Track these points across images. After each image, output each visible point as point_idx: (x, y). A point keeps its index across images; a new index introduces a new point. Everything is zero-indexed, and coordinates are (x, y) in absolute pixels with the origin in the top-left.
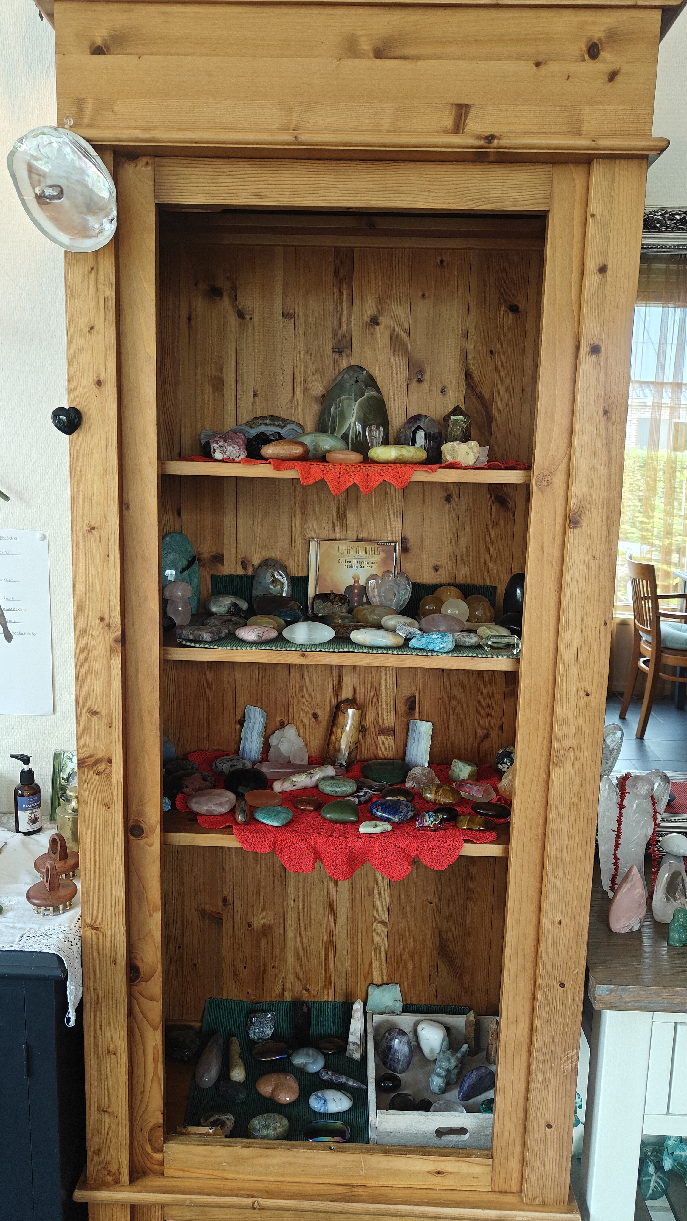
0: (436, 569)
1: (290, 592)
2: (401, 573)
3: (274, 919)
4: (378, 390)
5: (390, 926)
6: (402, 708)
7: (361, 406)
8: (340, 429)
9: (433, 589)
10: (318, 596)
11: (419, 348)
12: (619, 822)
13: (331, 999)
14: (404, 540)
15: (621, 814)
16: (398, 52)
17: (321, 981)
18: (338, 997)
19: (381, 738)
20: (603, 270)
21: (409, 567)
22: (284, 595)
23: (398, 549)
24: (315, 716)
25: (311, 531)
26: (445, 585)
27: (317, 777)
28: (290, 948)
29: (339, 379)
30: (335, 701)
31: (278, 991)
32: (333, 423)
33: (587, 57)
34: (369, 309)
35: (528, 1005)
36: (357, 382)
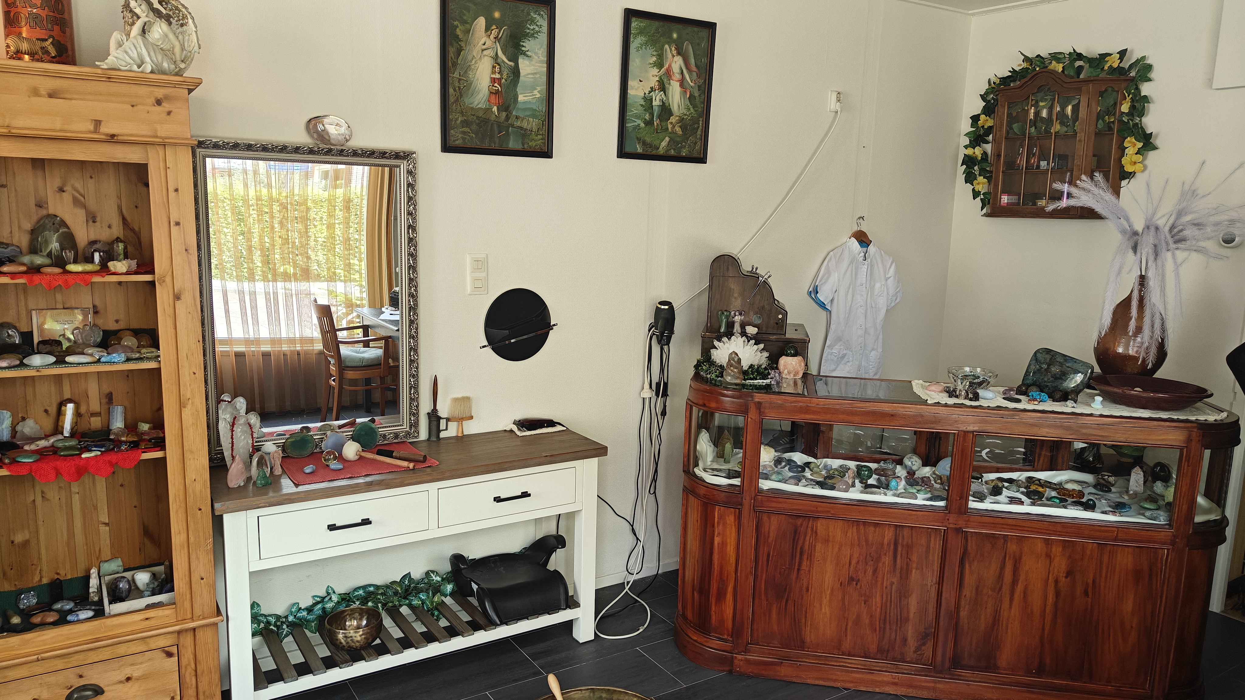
0: (117, 321)
1: (21, 341)
2: (95, 325)
3: (30, 536)
4: (68, 228)
5: (110, 525)
6: (104, 401)
7: (59, 237)
8: (45, 250)
9: (116, 333)
10: (40, 343)
11: (92, 204)
12: (232, 438)
13: (75, 576)
14: (94, 307)
15: (232, 434)
16: (62, 96)
17: (68, 566)
18: (81, 574)
19: (93, 419)
20: (176, 190)
21: (100, 322)
22: (17, 342)
23: (91, 311)
24: (46, 411)
25: (31, 306)
26: (123, 330)
27: (52, 441)
28: (43, 551)
29: (42, 222)
30: (59, 401)
31: (37, 579)
32: (41, 246)
33: (156, 105)
34: (57, 183)
35: (185, 524)
36: (54, 224)
